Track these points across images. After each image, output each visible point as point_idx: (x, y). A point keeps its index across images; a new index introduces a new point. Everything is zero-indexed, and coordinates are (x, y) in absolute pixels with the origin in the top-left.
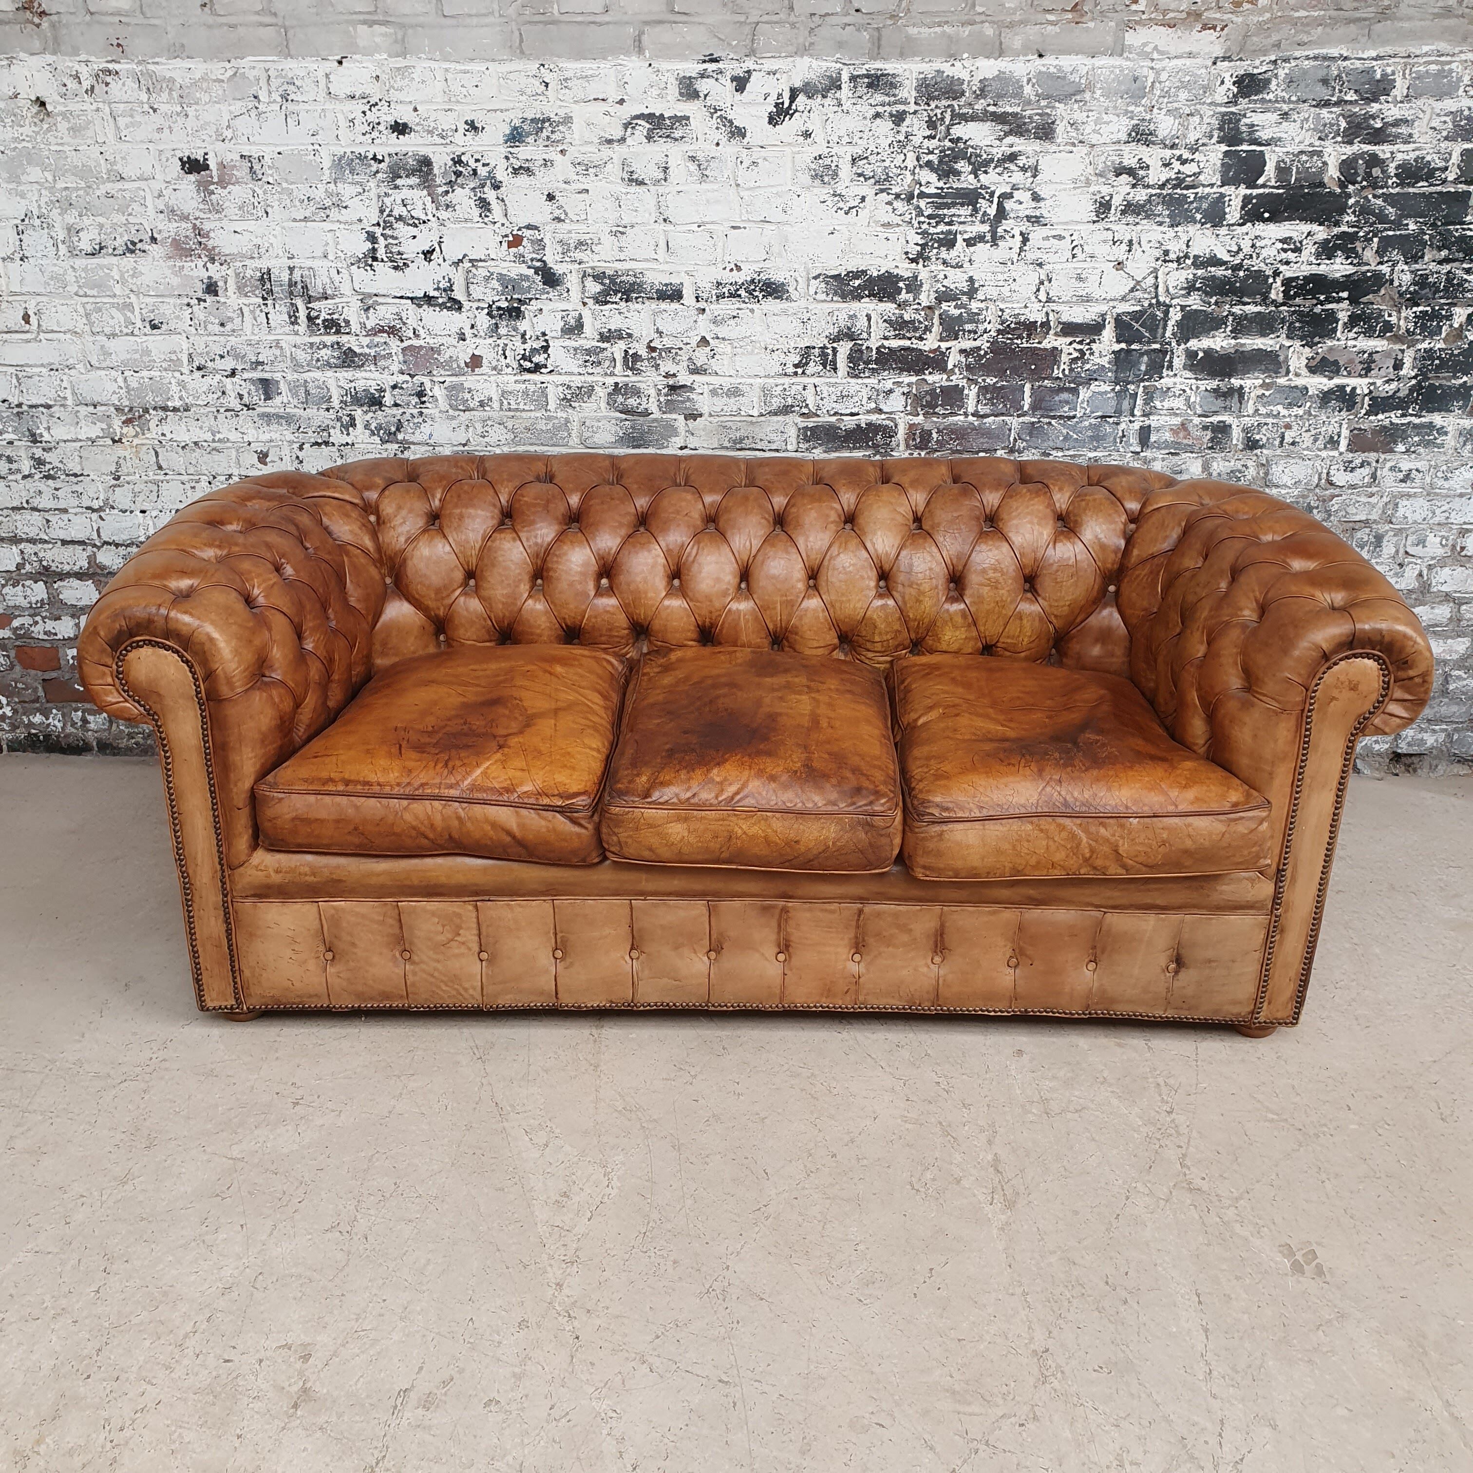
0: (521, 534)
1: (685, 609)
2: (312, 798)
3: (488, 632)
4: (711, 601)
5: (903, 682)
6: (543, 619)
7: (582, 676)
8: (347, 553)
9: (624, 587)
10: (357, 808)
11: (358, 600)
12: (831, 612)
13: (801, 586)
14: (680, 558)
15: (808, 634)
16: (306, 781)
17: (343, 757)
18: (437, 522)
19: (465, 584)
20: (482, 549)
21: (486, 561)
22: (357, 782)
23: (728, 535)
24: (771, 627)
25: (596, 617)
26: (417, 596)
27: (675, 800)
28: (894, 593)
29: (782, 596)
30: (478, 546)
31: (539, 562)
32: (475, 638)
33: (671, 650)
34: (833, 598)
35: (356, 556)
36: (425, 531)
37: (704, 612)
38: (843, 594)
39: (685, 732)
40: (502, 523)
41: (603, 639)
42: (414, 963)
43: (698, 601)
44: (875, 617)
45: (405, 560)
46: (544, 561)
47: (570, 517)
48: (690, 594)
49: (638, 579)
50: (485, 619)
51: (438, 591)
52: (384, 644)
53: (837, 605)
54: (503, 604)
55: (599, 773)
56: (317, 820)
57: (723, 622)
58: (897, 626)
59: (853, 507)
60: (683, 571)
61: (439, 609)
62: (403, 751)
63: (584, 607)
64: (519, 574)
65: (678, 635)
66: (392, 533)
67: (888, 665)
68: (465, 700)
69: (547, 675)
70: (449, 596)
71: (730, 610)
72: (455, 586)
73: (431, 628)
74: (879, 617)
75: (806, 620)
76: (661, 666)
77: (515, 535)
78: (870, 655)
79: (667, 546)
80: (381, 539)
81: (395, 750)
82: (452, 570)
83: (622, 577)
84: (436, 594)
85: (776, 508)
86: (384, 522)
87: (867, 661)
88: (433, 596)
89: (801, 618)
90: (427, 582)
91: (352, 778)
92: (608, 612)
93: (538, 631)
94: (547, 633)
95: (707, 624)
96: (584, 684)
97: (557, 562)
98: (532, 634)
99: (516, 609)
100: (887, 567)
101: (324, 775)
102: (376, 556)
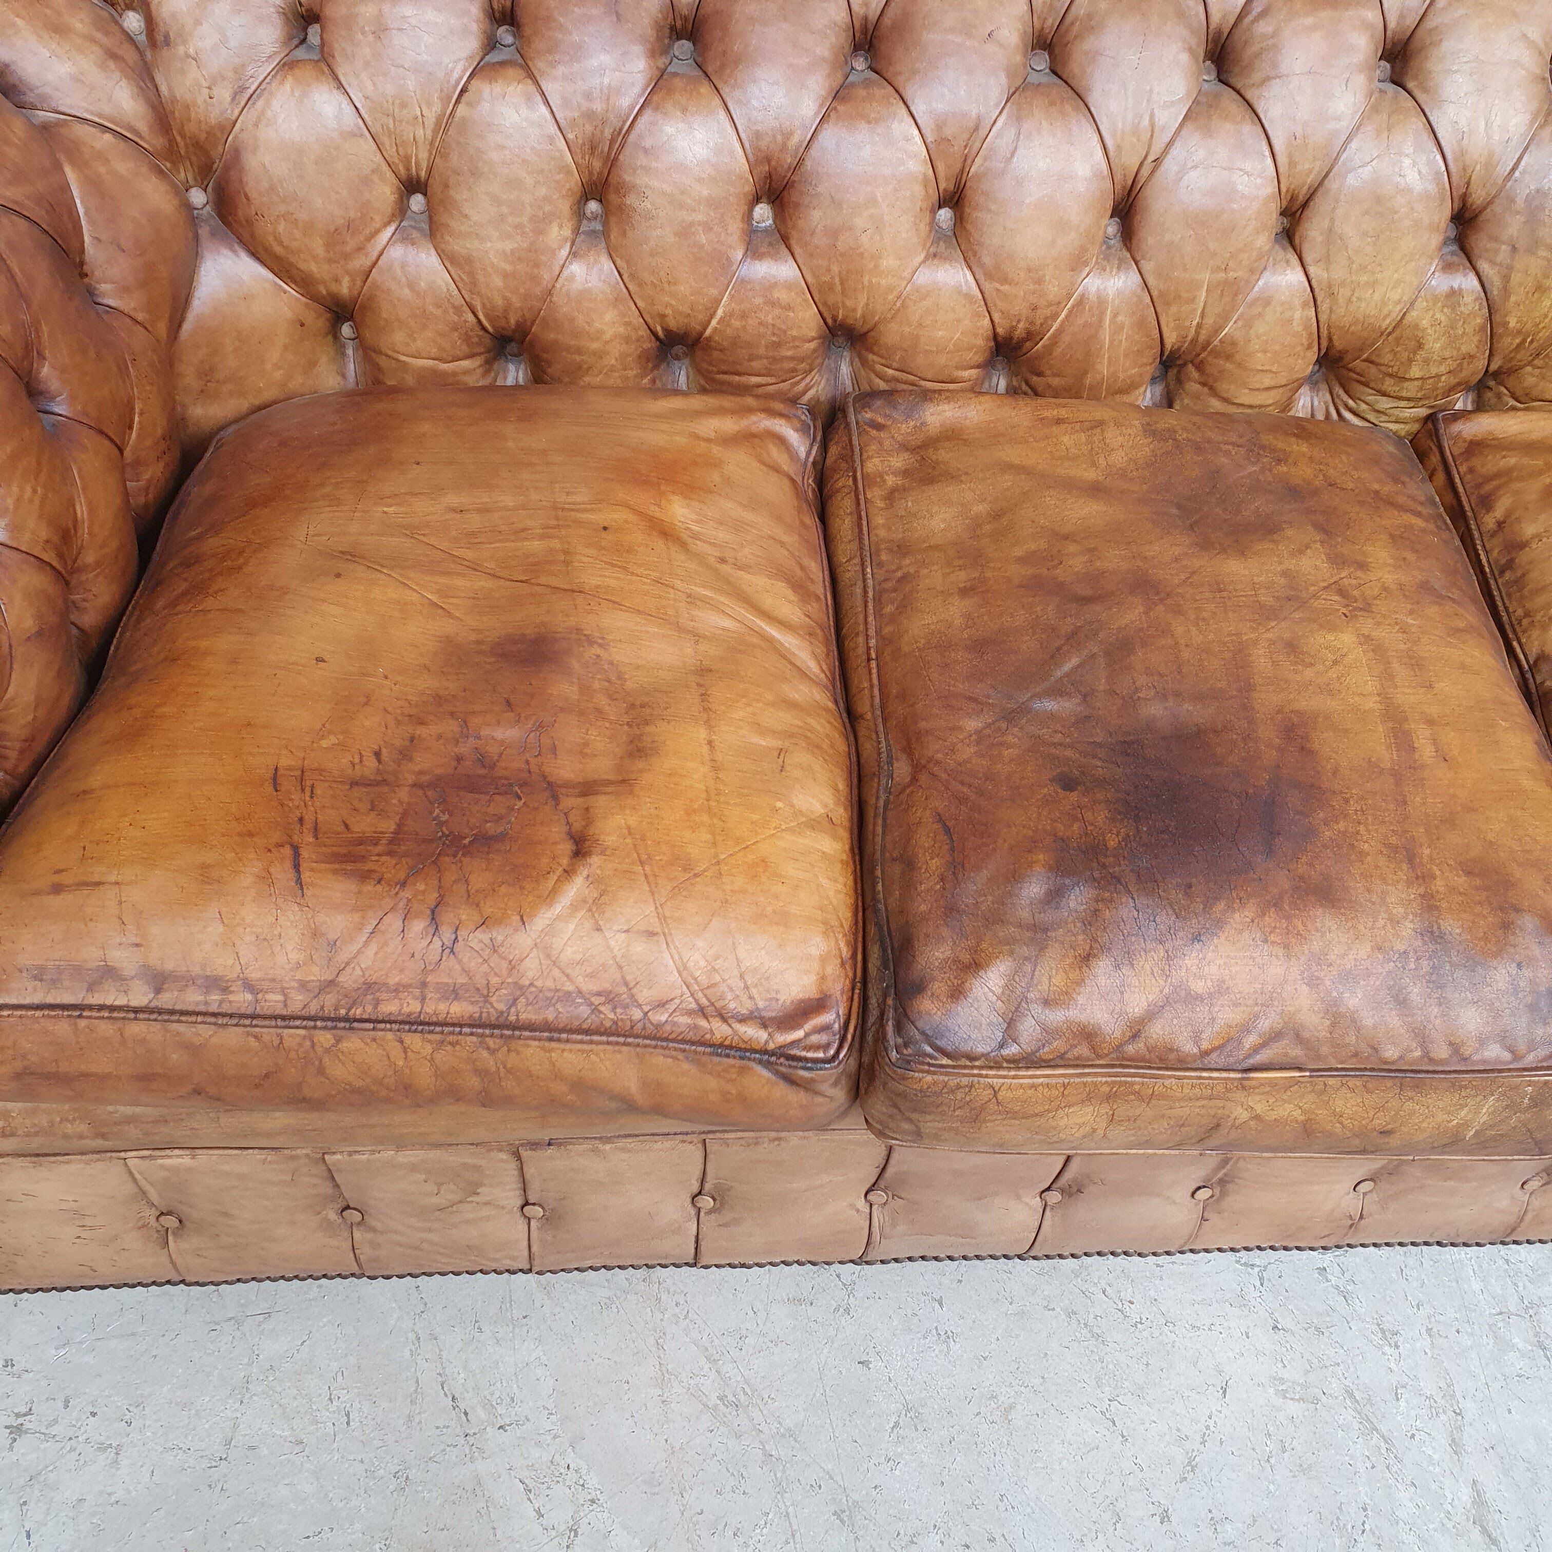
0: (546, 86)
1: (968, 296)
2: (62, 1028)
3: (467, 338)
4: (1039, 282)
5: (1487, 502)
6: (610, 316)
7: (738, 526)
8: (74, 152)
9: (820, 240)
10: (194, 1050)
11: (125, 290)
12: (1324, 307)
13: (1264, 241)
14: (966, 161)
15: (1259, 360)
16: (39, 974)
17: (135, 895)
18: (314, 31)
19: (401, 210)
20: (445, 124)
21: (454, 156)
22: (187, 981)
23: (1095, 99)
24: (1171, 339)
25: (744, 316)
26: (278, 250)
27: (1083, 1050)
28: (1484, 266)
29: (1218, 269)
30: (431, 120)
31: (597, 165)
32: (434, 351)
33: (926, 396)
34: (1338, 273)
35: (100, 156)
36: (287, 66)
37: (1019, 308)
38: (1363, 268)
39: (1068, 783)
40: (491, 44)
41: (756, 365)
42: (373, 1230)
43: (1005, 280)
44: (1425, 323)
45: (237, 153)
46: (612, 162)
47: (673, 28)
48: (987, 260)
49: (859, 222)
50: (457, 310)
51: (333, 238)
52: (207, 373)
53: (1343, 293)
54: (506, 276)
55: (846, 915)
56: (86, 1075)
57: (1060, 331)
58: (1469, 346)
59: (1411, 22)
60: (974, 197)
61: (337, 280)
62: (306, 876)
63: (714, 292)
64: (546, 199)
65: (942, 360)
66: (193, 74)
67: (1416, 427)
68: (447, 627)
69: (659, 544)
70: (360, 249)
71: (1081, 302)
72: (378, 221)
73: (317, 320)
74: (1436, 323)
75: (1260, 328)
76: (905, 447)
77: (532, 88)
78: (1384, 403)
79: (939, 127)
80: (164, 89)
81: (283, 873)
82: (366, 181)
83: (816, 214)
84: (328, 245)
85: (1215, 19)
86: (167, 42)
87: (1371, 417)
88: (320, 251)
89: (1249, 324)
90: (303, 216)
91: (169, 966)
92: (773, 304)
93: (595, 345)
94: (616, 349)
95: (1020, 332)
96: (747, 554)
97: (647, 170)
98: (579, 351)
99: (538, 291)
100: (1478, 197)
101: (90, 956)
102: (156, 142)
